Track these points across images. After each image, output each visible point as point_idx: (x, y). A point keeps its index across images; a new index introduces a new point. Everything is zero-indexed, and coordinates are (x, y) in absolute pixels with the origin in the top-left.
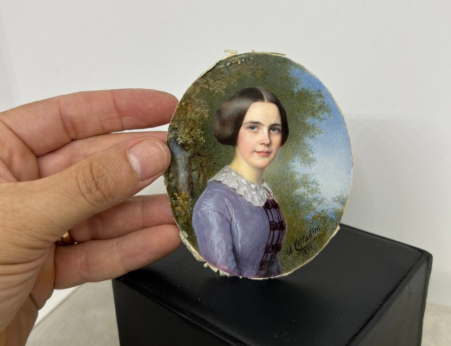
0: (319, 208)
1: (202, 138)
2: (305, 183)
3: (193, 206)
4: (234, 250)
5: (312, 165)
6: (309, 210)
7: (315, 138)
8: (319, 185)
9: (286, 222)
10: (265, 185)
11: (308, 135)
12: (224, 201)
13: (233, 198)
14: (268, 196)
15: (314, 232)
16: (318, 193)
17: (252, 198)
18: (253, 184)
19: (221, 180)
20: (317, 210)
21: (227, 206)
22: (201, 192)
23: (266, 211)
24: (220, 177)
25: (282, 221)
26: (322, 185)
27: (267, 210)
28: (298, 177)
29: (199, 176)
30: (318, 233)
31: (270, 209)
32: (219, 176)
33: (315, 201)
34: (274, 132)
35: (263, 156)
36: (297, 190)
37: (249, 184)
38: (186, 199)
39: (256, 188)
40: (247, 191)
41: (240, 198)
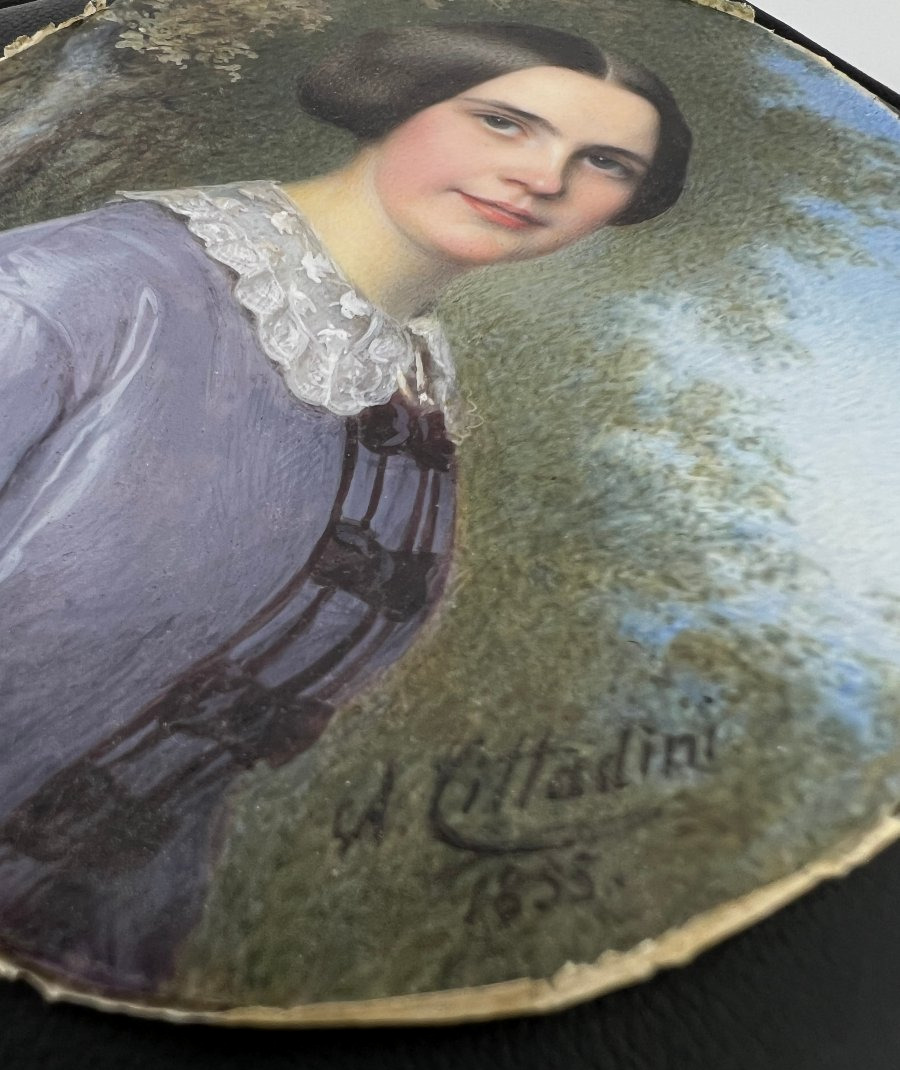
5: (772, 363)
7: (820, 267)
8: (791, 472)
9: (456, 574)
11: (787, 242)
12: (130, 296)
13: (196, 306)
14: (411, 382)
15: (657, 761)
16: (768, 513)
17: (308, 355)
18: (360, 295)
19: (194, 215)
20: (730, 607)
21: (124, 326)
23: (351, 448)
24: (198, 201)
26: (812, 479)
27: (363, 452)
28: (654, 379)
30: (690, 779)
31: (385, 451)
32: (197, 197)
33: (737, 550)
34: (601, 170)
36: (625, 435)
37: (332, 288)
39: (362, 323)
41: (231, 323)
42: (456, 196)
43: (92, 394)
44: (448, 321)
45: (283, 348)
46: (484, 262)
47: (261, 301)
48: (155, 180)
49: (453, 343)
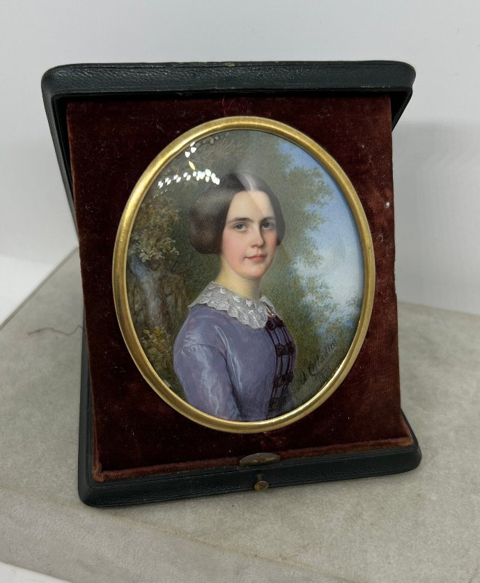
0: (333, 317)
1: (174, 248)
2: (313, 290)
3: (172, 344)
4: (234, 392)
5: (318, 264)
6: (321, 322)
7: (317, 229)
8: (329, 288)
9: (295, 342)
10: (264, 299)
11: (309, 226)
12: (214, 329)
13: (225, 323)
14: (269, 313)
15: (331, 349)
16: (329, 299)
18: (249, 300)
19: (206, 302)
20: (330, 320)
21: (218, 336)
22: (182, 322)
23: (269, 332)
24: (205, 298)
25: (290, 342)
26: (332, 287)
27: (271, 332)
28: (303, 282)
29: (176, 301)
31: (273, 329)
32: (203, 297)
33: (327, 309)
34: (268, 229)
35: (258, 262)
36: (304, 299)
37: (243, 301)
38: (163, 336)
39: (253, 305)
40: (241, 311)
42: (247, 259)
43: (226, 352)
44: (266, 295)
45: (246, 321)
46: (262, 275)
47: (234, 313)
48: (192, 299)
49: (269, 299)
